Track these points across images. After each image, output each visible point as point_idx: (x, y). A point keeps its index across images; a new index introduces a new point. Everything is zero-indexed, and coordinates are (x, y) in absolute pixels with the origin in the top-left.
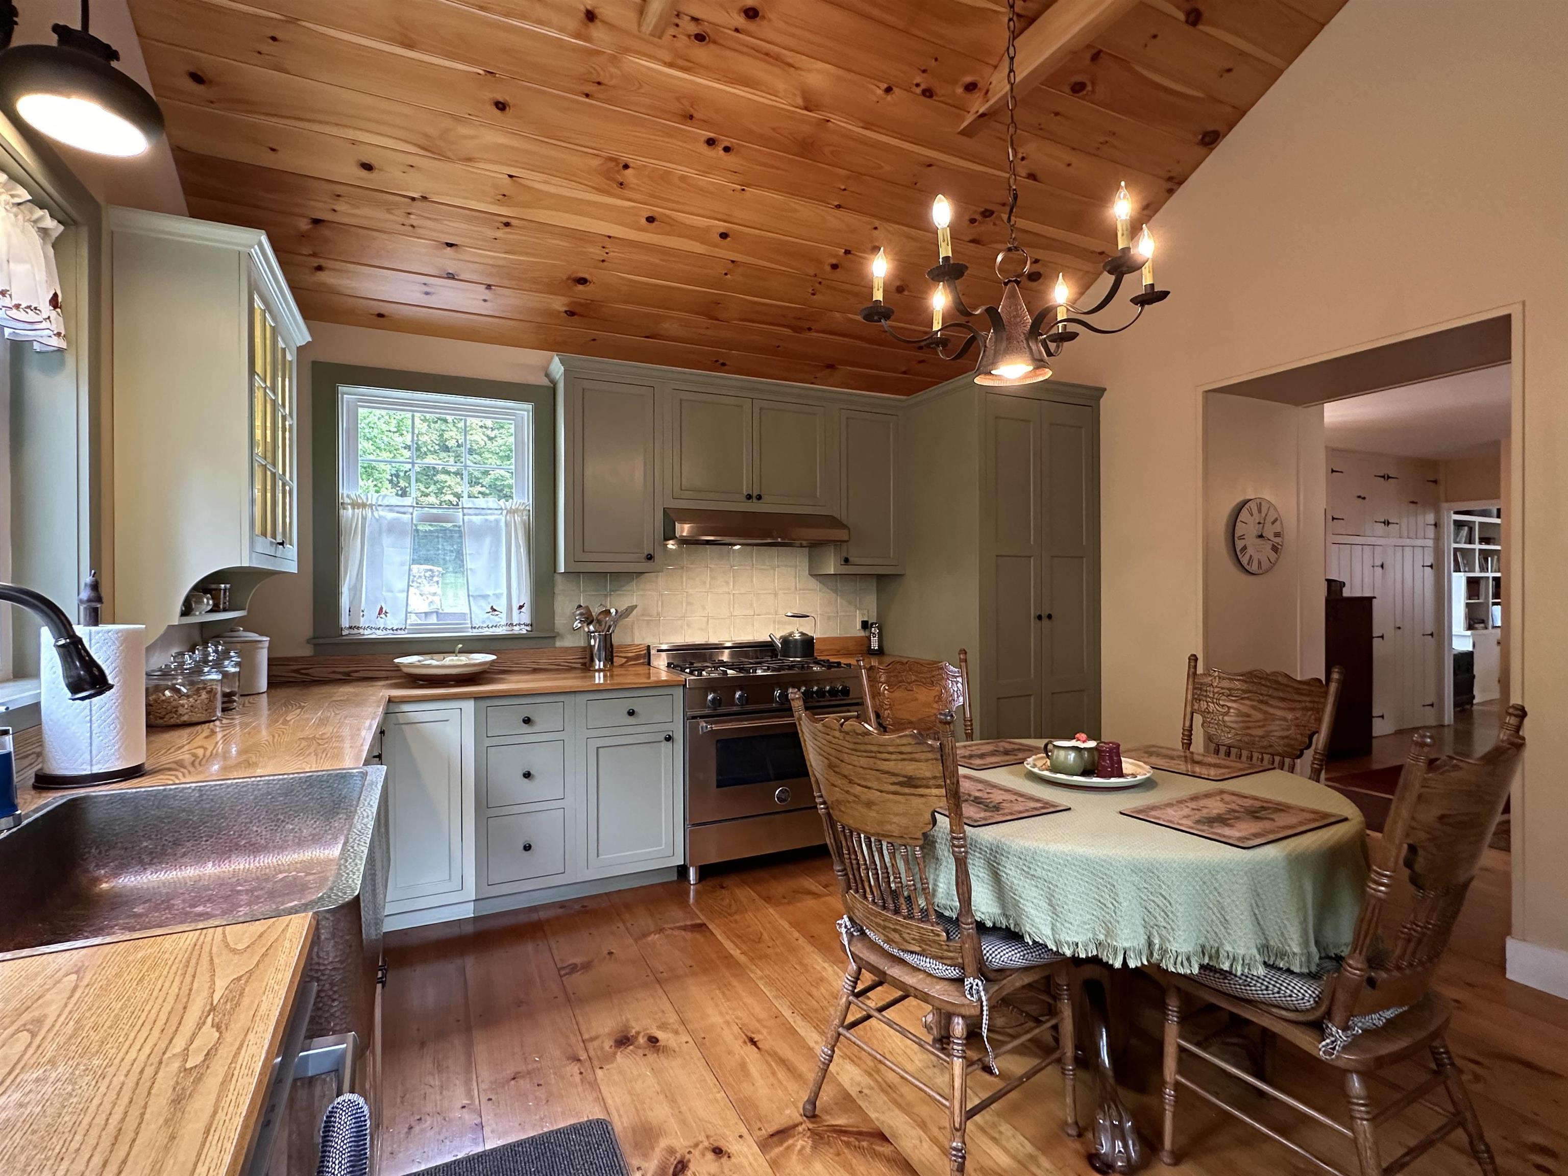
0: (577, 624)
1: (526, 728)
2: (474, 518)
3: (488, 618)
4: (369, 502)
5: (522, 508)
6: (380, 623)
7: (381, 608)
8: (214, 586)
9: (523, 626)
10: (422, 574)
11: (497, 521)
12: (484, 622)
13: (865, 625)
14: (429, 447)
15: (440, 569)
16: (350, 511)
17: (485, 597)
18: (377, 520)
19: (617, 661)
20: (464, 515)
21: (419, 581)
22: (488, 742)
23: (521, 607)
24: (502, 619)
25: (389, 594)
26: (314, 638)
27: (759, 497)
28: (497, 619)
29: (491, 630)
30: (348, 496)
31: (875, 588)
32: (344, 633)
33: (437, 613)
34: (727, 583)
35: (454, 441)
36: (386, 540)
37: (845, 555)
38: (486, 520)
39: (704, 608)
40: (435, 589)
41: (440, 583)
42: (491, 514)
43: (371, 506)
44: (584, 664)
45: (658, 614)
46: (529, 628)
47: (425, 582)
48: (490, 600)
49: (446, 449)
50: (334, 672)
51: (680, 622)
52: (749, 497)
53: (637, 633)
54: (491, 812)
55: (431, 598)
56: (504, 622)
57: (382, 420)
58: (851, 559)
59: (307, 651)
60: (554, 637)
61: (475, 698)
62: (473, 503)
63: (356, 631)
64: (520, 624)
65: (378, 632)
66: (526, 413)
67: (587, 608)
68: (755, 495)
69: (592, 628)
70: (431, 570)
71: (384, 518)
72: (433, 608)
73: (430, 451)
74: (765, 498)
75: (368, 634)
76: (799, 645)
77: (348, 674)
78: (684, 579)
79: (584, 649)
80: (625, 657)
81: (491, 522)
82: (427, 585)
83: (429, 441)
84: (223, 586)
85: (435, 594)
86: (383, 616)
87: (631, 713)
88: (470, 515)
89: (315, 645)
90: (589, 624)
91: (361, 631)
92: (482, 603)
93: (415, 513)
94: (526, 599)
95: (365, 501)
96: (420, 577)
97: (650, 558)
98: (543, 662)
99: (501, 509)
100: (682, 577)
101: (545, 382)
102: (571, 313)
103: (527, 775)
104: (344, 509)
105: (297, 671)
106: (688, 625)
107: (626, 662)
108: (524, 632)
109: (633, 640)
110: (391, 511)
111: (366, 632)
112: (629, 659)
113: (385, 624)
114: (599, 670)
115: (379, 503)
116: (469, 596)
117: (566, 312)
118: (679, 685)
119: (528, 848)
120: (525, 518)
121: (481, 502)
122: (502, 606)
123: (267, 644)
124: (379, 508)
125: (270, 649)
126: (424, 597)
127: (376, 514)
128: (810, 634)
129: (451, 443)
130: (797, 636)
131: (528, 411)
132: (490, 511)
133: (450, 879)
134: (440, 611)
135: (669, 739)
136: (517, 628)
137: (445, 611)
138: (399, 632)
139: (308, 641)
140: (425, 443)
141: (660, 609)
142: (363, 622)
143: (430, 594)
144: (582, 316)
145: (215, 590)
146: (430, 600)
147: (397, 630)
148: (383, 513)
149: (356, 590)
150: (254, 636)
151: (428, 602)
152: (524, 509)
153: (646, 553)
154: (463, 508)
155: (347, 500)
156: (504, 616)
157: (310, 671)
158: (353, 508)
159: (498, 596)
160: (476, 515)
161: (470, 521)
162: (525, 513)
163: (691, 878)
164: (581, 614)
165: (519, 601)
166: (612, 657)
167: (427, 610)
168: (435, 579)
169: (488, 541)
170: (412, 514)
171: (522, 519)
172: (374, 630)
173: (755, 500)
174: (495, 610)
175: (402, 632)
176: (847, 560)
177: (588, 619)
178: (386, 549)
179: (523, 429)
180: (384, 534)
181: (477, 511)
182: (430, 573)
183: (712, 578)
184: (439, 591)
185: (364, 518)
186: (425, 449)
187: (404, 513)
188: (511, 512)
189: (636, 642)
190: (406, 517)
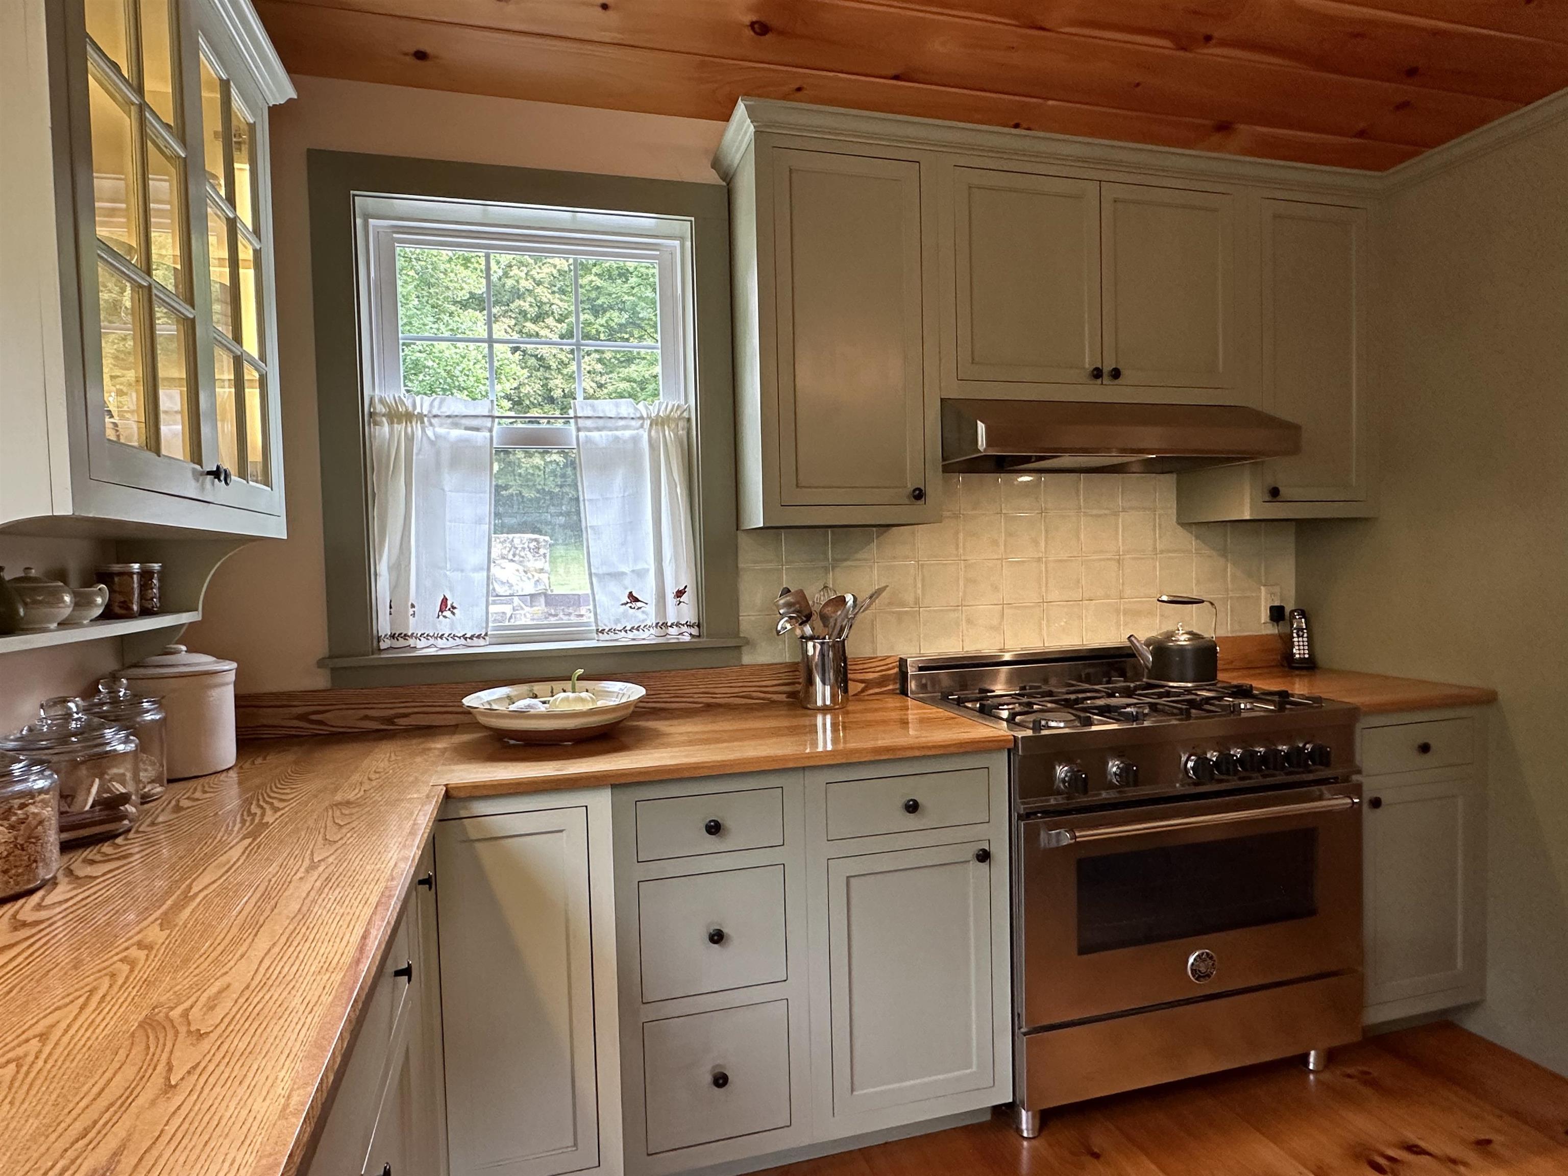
0: (784, 624)
1: (712, 843)
2: (595, 435)
3: (625, 615)
4: (418, 410)
5: (676, 415)
6: (444, 625)
7: (445, 600)
8: (117, 568)
9: (685, 628)
10: (526, 546)
11: (635, 440)
12: (617, 621)
13: (1277, 614)
14: (532, 399)
15: (547, 538)
16: (386, 428)
17: (617, 576)
18: (432, 443)
19: (854, 688)
20: (578, 430)
21: (522, 554)
22: (640, 872)
23: (680, 594)
24: (648, 614)
25: (458, 575)
26: (330, 657)
27: (1116, 374)
28: (639, 614)
29: (631, 635)
30: (381, 401)
31: (1293, 545)
32: (383, 646)
33: (545, 595)
34: (1036, 542)
35: (560, 391)
36: (449, 480)
37: (1270, 481)
38: (617, 439)
39: (996, 588)
40: (540, 564)
41: (548, 555)
42: (625, 428)
43: (421, 417)
44: (792, 695)
45: (917, 602)
46: (695, 631)
47: (530, 556)
48: (627, 581)
49: (552, 400)
50: (366, 718)
51: (954, 615)
52: (1097, 374)
53: (880, 638)
54: (647, 1013)
55: (537, 576)
56: (652, 620)
57: (478, 366)
58: (1283, 490)
59: (320, 681)
60: (738, 648)
61: (614, 786)
62: (593, 406)
63: (401, 643)
64: (678, 625)
65: (441, 643)
66: (677, 243)
67: (801, 594)
68: (1107, 369)
69: (808, 630)
70: (536, 540)
71: (445, 438)
72: (541, 587)
73: (533, 403)
74: (1128, 375)
75: (425, 648)
76: (1189, 656)
77: (390, 720)
78: (961, 536)
79: (793, 667)
80: (862, 681)
81: (625, 442)
82: (532, 561)
83: (532, 393)
84: (136, 567)
85: (541, 571)
86: (447, 613)
87: (912, 807)
88: (589, 430)
89: (333, 670)
90: (803, 623)
91: (412, 642)
92: (613, 587)
93: (496, 428)
94: (686, 579)
95: (410, 409)
96: (524, 549)
97: (919, 495)
98: (722, 693)
99: (642, 418)
100: (957, 533)
101: (712, 177)
102: (761, 28)
103: (717, 937)
104: (376, 424)
105: (303, 717)
106: (969, 621)
107: (863, 691)
108: (687, 638)
109: (875, 650)
110: (456, 425)
111: (420, 644)
112: (868, 684)
113: (452, 625)
114: (825, 710)
115: (435, 412)
116: (590, 575)
117: (752, 25)
118: (999, 749)
119: (721, 1080)
120: (682, 433)
121: (606, 407)
122: (647, 593)
123: (232, 677)
124: (434, 421)
125: (236, 684)
126: (529, 575)
127: (430, 432)
128: (1209, 634)
129: (557, 394)
130: (1183, 639)
131: (682, 239)
132: (621, 423)
133: (575, 1145)
134: (549, 592)
135: (984, 856)
136: (673, 631)
137: (555, 592)
138: (476, 641)
139: (321, 663)
140: (527, 395)
141: (919, 592)
142: (413, 626)
143: (536, 571)
144: (781, 33)
145: (120, 574)
146: (536, 578)
147: (471, 638)
148: (440, 430)
149: (400, 569)
150: (204, 662)
151: (533, 581)
152: (680, 418)
153: (910, 487)
154: (576, 417)
155: (380, 408)
156: (651, 609)
157: (328, 715)
158: (391, 423)
159: (640, 574)
160: (598, 429)
161: (588, 440)
162: (681, 424)
163: (1024, 1126)
164: (788, 605)
165: (677, 583)
166: (845, 680)
167: (533, 592)
168: (542, 551)
169: (619, 479)
170: (491, 430)
171: (676, 435)
172: (432, 641)
173: (1106, 380)
174: (637, 600)
175: (481, 642)
176: (1275, 493)
177: (803, 615)
178: (449, 494)
179: (673, 270)
180: (445, 472)
181: (601, 423)
182: (535, 543)
183: (1009, 534)
184: (547, 567)
185: (410, 439)
186: (528, 402)
187: (477, 429)
188: (658, 422)
189: (881, 653)
190: (481, 437)
